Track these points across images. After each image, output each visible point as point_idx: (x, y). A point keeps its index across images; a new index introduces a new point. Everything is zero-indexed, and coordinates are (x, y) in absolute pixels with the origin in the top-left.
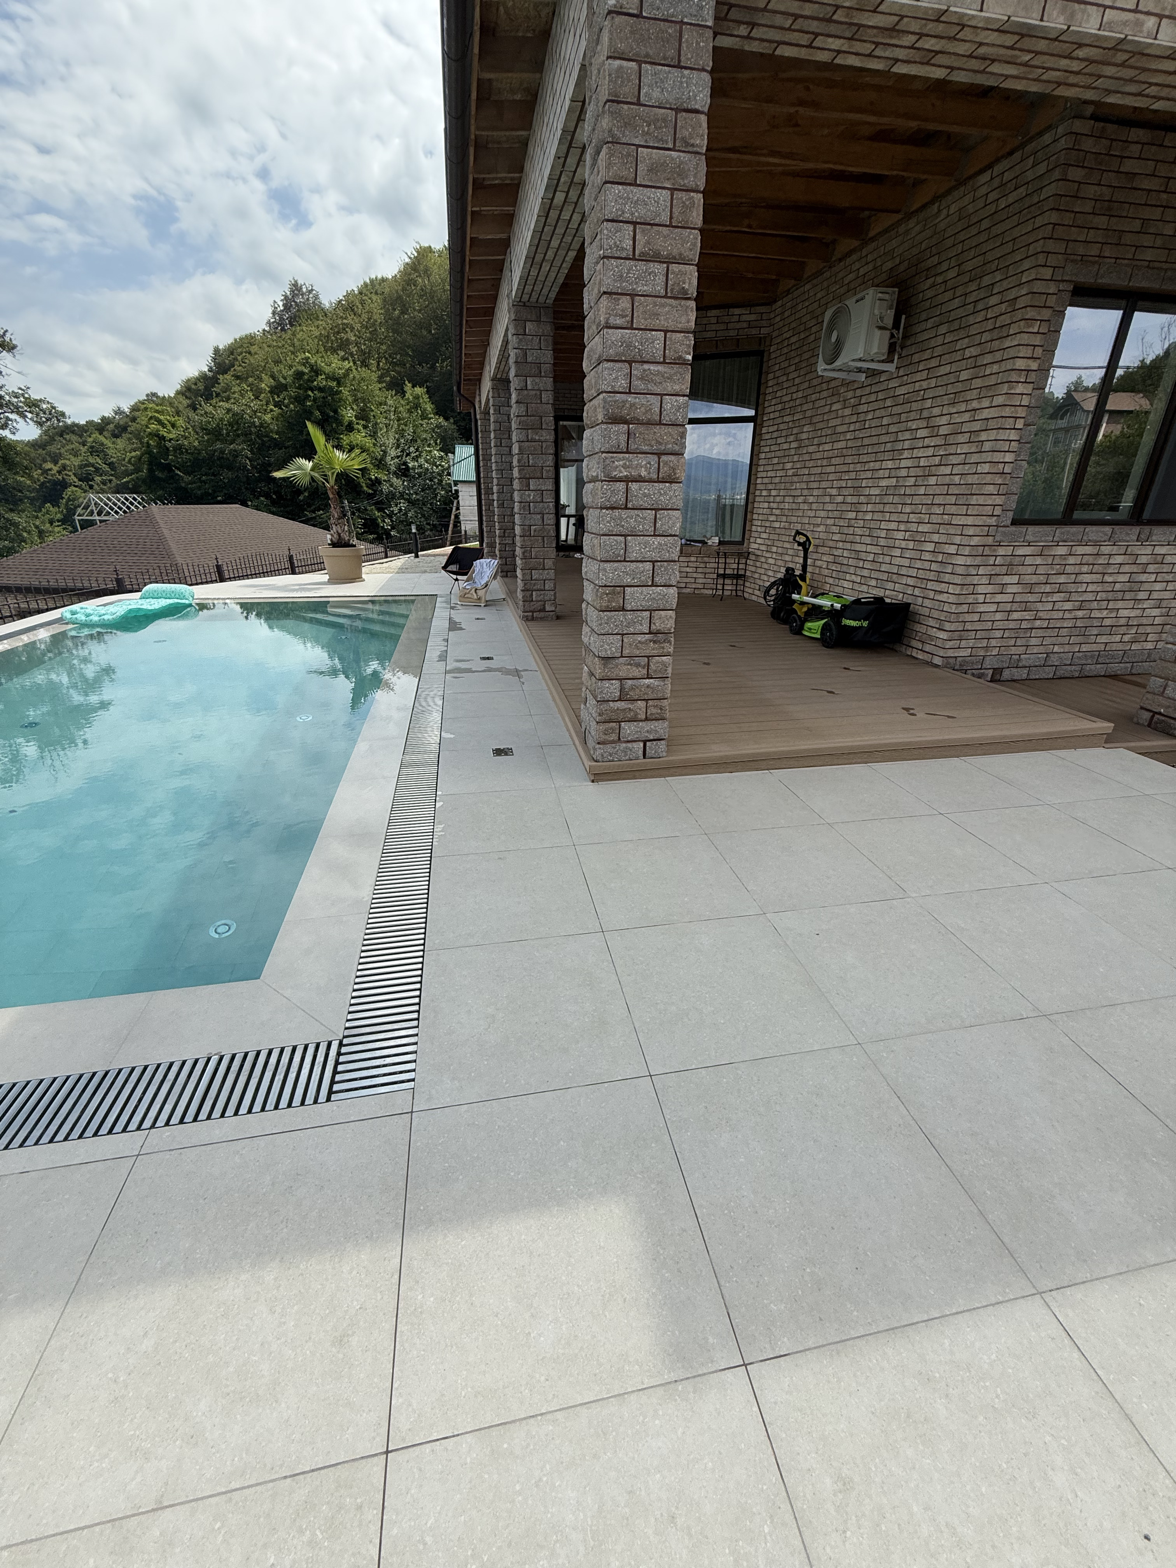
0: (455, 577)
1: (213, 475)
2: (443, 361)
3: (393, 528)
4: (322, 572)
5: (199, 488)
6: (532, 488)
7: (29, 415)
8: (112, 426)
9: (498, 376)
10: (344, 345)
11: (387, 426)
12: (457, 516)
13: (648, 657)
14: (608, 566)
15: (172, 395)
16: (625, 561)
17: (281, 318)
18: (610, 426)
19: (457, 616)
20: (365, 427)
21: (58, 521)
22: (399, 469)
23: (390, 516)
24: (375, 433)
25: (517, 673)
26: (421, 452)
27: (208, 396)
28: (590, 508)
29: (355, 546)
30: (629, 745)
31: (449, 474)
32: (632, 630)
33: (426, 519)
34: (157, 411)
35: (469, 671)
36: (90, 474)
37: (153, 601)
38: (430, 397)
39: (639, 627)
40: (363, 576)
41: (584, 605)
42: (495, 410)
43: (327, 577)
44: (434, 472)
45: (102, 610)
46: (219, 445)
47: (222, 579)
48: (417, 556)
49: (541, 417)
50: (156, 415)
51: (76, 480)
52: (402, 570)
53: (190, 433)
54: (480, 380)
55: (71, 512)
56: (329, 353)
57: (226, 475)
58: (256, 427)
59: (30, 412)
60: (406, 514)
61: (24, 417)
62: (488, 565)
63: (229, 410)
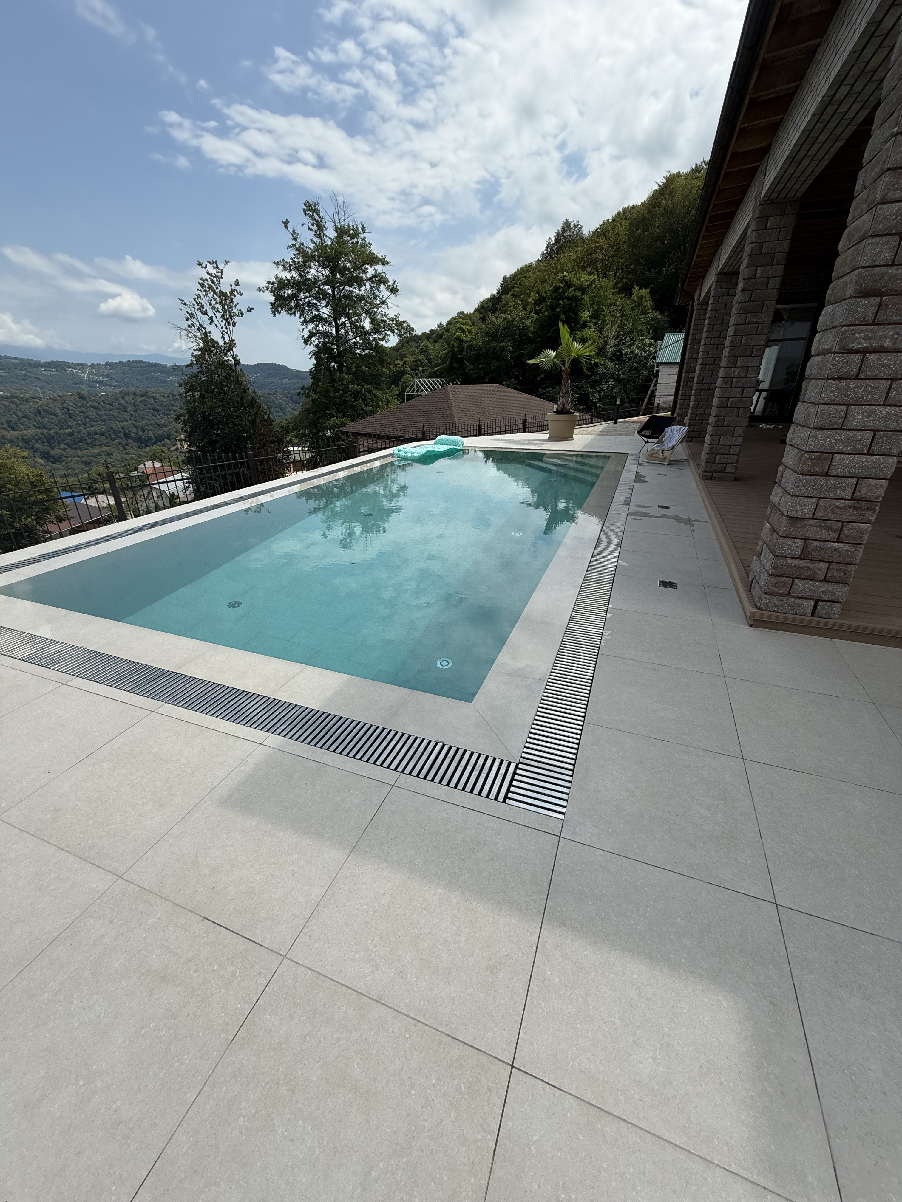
0: (646, 439)
1: (486, 364)
2: (670, 265)
3: (600, 400)
4: (545, 432)
5: (476, 373)
6: (738, 364)
7: (396, 331)
8: (435, 335)
9: (725, 270)
10: (592, 263)
11: (612, 321)
12: (653, 392)
13: (843, 522)
14: (820, 433)
15: (472, 312)
16: (841, 429)
17: (552, 250)
18: (859, 300)
19: (643, 471)
20: (595, 324)
21: (396, 395)
22: (614, 355)
23: (599, 392)
24: (602, 328)
25: (689, 522)
26: (635, 341)
27: (494, 310)
28: (811, 379)
29: (573, 413)
30: (799, 601)
31: (654, 358)
32: (831, 495)
33: (627, 394)
34: (462, 324)
35: (647, 515)
36: (417, 366)
37: (440, 446)
38: (651, 297)
39: (840, 493)
40: (574, 436)
41: (781, 468)
42: (714, 301)
43: (548, 435)
44: (642, 356)
45: (414, 450)
46: (494, 344)
47: (480, 434)
48: (616, 423)
49: (763, 302)
50: (462, 326)
51: (410, 370)
52: (603, 433)
53: (478, 337)
54: (703, 277)
55: (404, 390)
56: (580, 271)
57: (494, 364)
58: (519, 329)
59: (397, 329)
60: (612, 390)
61: (393, 332)
62: (678, 431)
63: (505, 319)
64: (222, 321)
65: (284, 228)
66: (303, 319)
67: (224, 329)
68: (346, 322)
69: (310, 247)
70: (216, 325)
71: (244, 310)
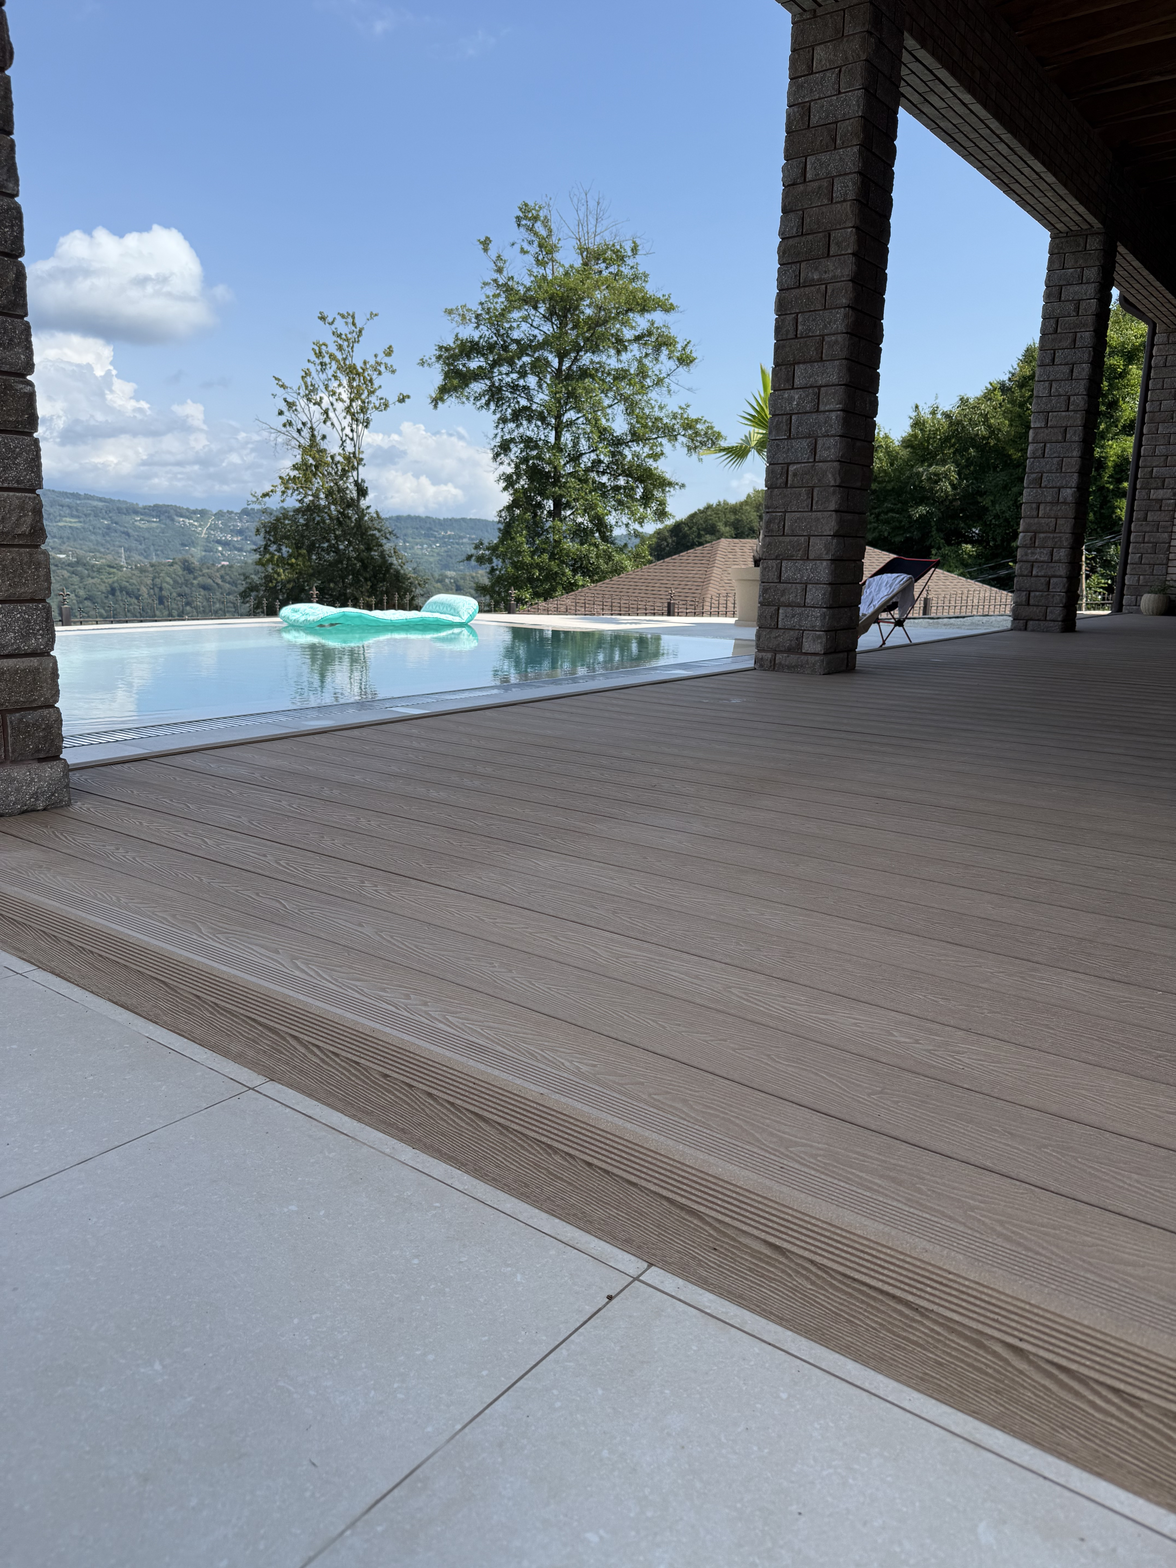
64: (345, 418)
65: (482, 251)
66: (498, 415)
67: (348, 431)
68: (580, 421)
69: (525, 283)
70: (332, 424)
71: (392, 398)
